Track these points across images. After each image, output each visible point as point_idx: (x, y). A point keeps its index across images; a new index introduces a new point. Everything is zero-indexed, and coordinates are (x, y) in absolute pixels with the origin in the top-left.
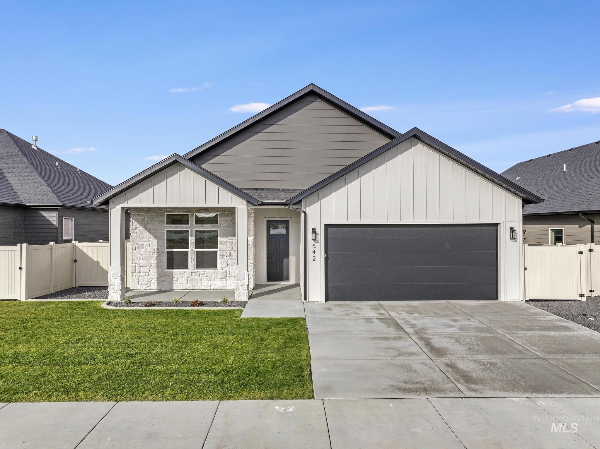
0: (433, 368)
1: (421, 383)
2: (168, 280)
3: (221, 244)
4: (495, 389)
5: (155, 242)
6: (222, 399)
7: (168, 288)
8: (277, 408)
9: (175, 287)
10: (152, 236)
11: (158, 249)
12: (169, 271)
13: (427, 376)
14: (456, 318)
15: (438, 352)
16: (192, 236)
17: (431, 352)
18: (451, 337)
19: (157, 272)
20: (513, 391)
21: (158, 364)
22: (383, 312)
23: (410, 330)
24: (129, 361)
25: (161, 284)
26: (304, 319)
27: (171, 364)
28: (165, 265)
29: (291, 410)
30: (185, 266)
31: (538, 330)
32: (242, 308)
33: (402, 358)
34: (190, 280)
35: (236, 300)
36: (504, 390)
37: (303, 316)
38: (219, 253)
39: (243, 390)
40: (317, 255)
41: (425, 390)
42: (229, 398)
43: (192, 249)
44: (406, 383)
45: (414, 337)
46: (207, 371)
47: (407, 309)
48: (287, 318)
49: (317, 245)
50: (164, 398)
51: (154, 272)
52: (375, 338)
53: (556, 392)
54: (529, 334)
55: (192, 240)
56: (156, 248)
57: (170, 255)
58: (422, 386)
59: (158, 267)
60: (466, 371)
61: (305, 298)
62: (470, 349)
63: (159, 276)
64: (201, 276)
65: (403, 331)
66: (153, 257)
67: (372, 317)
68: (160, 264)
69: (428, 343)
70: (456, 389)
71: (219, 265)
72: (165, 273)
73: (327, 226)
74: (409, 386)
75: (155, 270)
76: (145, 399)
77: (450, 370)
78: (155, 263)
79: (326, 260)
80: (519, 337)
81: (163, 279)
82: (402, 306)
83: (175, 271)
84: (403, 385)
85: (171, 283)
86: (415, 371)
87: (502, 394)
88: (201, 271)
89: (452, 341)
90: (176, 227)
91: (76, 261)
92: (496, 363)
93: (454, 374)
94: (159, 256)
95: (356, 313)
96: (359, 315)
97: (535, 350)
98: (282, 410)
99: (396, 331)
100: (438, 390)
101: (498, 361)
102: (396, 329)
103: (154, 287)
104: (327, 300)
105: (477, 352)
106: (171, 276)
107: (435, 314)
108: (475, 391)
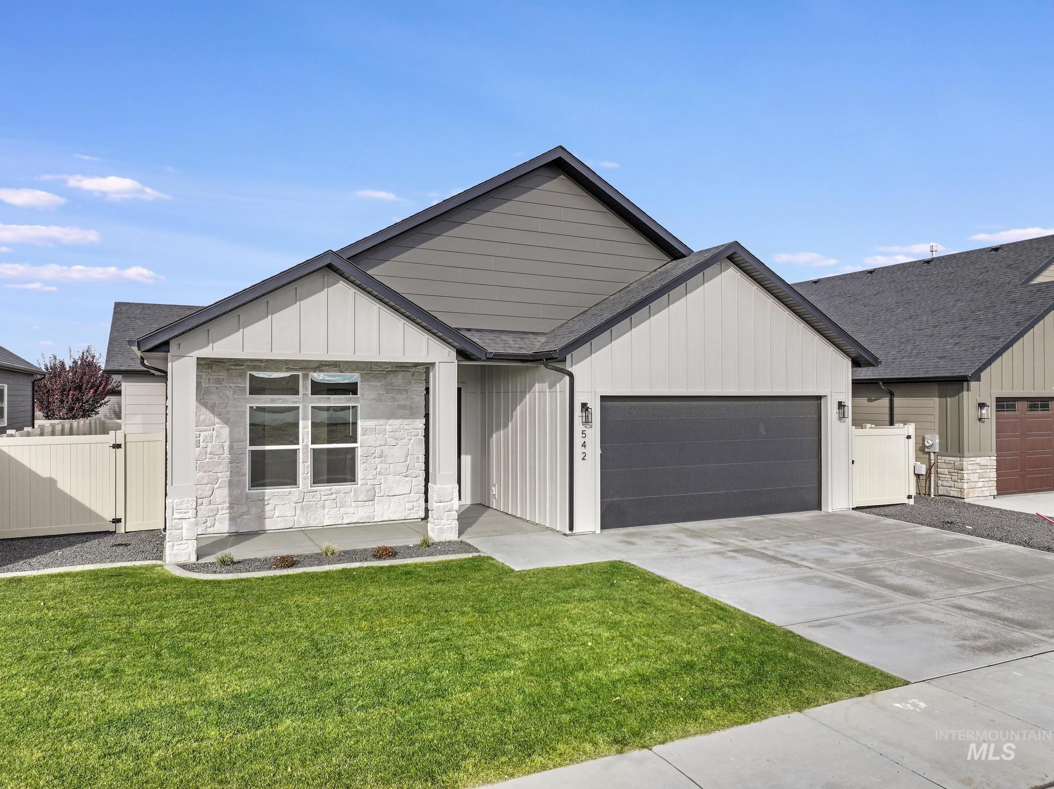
0: (950, 615)
2: (253, 511)
3: (364, 433)
5: (225, 431)
7: (255, 528)
8: (898, 705)
9: (269, 525)
10: (217, 420)
11: (231, 447)
12: (256, 491)
16: (305, 419)
19: (230, 495)
23: (808, 564)
25: (239, 520)
28: (247, 479)
29: (922, 704)
30: (290, 479)
32: (481, 554)
34: (302, 508)
38: (359, 453)
40: (589, 450)
43: (305, 445)
44: (965, 640)
49: (589, 431)
51: (222, 495)
54: (951, 555)
55: (305, 428)
56: (227, 444)
57: (258, 460)
58: (990, 641)
59: (232, 484)
60: (992, 613)
61: (572, 528)
63: (234, 502)
64: (323, 498)
65: (802, 566)
66: (219, 464)
67: (718, 550)
68: (236, 479)
71: (359, 476)
72: (247, 497)
73: (602, 399)
74: (978, 643)
75: (226, 491)
78: (224, 476)
79: (601, 459)
81: (244, 509)
83: (269, 492)
84: (969, 643)
85: (261, 517)
86: (940, 622)
88: (324, 489)
90: (273, 401)
92: (998, 598)
94: (235, 460)
96: (693, 549)
98: (910, 707)
99: (793, 567)
100: (1017, 643)
101: (992, 595)
103: (223, 527)
106: (261, 503)
107: (787, 536)
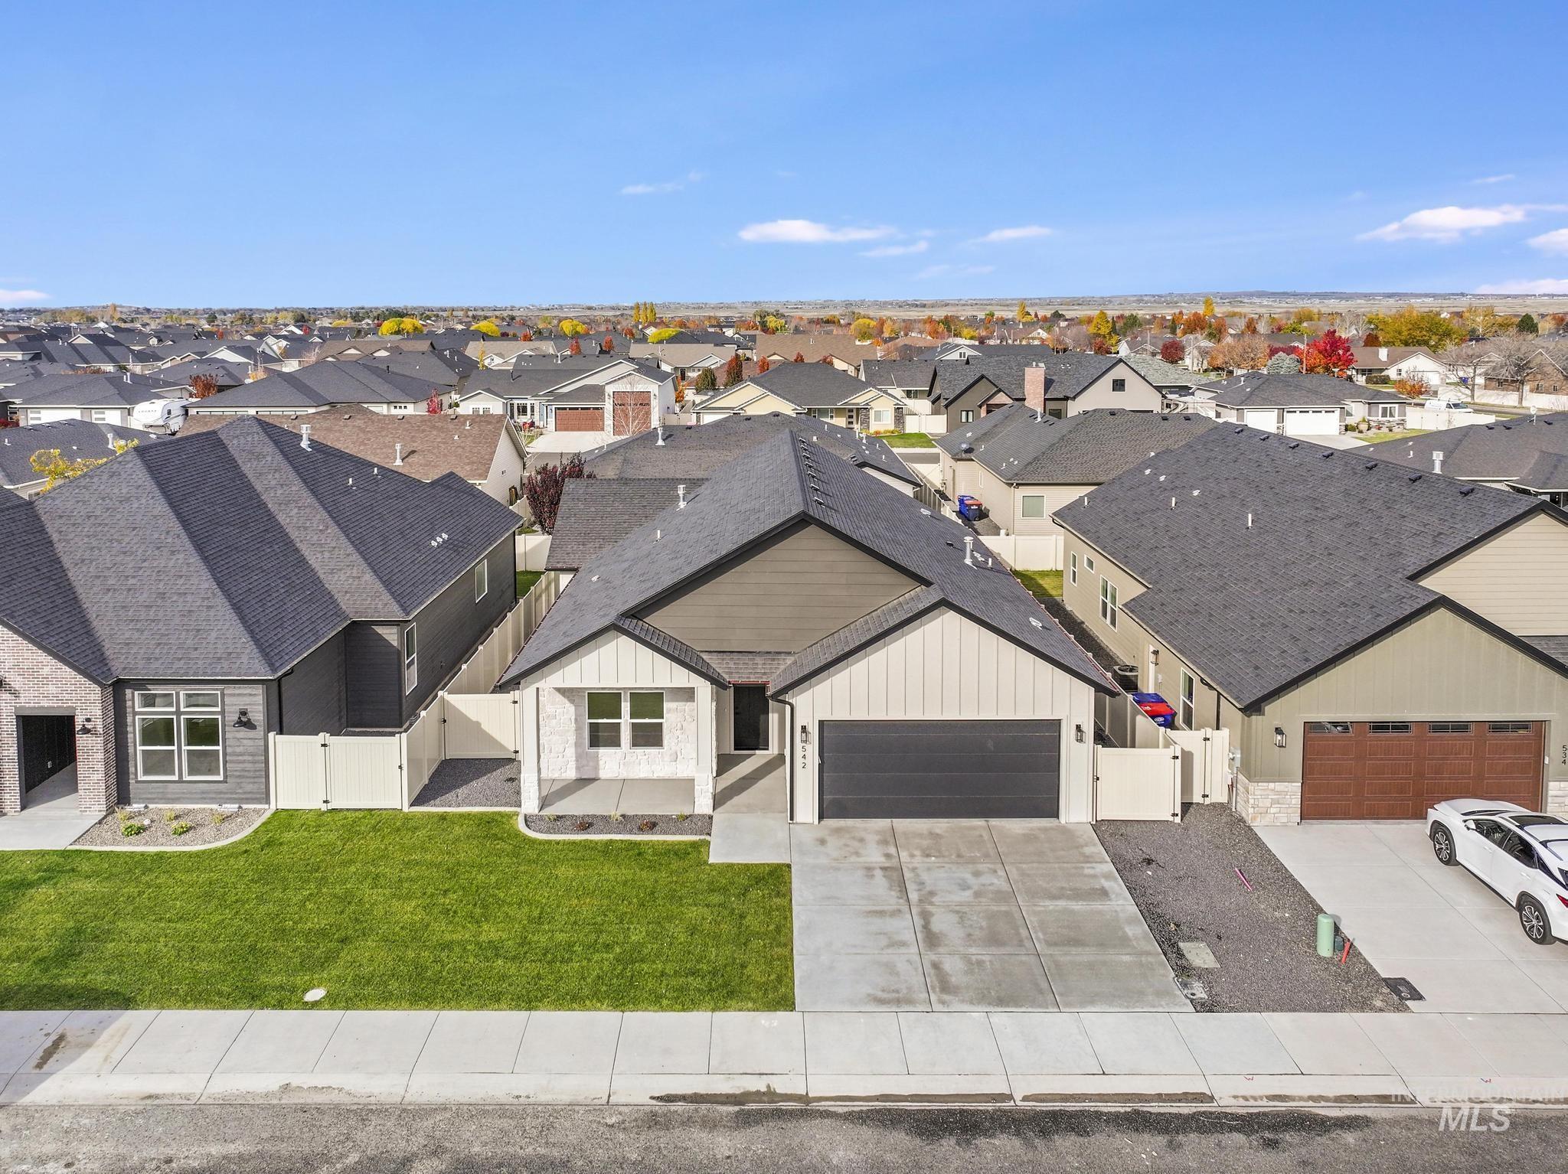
0: (916, 969)
1: (897, 992)
2: (591, 764)
3: (669, 711)
4: (963, 1001)
5: (572, 708)
6: (713, 1010)
7: (593, 777)
8: (763, 1022)
9: (604, 773)
10: (566, 701)
11: (576, 719)
12: (593, 750)
13: (906, 981)
14: (980, 867)
15: (932, 939)
16: (625, 701)
17: (924, 941)
18: (957, 912)
19: (576, 753)
20: (979, 1003)
21: (643, 961)
22: (892, 850)
23: (914, 896)
24: (611, 956)
25: (582, 770)
26: (789, 866)
27: (654, 962)
28: (587, 742)
29: (775, 1024)
30: (615, 742)
31: (1069, 898)
32: (708, 838)
33: (890, 951)
34: (624, 764)
35: (696, 812)
36: (972, 1003)
37: (788, 862)
38: (665, 727)
39: (731, 999)
40: (809, 761)
41: (898, 1002)
42: (720, 1009)
43: (626, 721)
44: (883, 991)
45: (914, 911)
46: (693, 973)
47: (925, 843)
48: (768, 865)
49: (808, 747)
50: (662, 1009)
51: (571, 752)
52: (870, 912)
53: (1017, 1005)
54: (1051, 908)
55: (626, 707)
56: (573, 718)
57: (594, 728)
58: (897, 995)
59: (577, 745)
60: (948, 974)
61: (792, 818)
62: (969, 935)
63: (579, 757)
64: (639, 757)
65: (905, 898)
66: (568, 731)
67: (874, 865)
68: (579, 741)
69: (926, 927)
70: (928, 1000)
71: (665, 742)
72: (587, 754)
73: (821, 723)
74: (885, 996)
75: (573, 750)
76: (646, 1010)
77: (932, 972)
78: (572, 739)
79: (821, 767)
80: (1035, 913)
81: (584, 762)
82: (920, 835)
83: (604, 752)
84: (880, 994)
85: (596, 768)
86: (897, 974)
87: (966, 1007)
88: (640, 751)
89: (955, 918)
91: (445, 721)
92: (984, 962)
93: (934, 978)
94: (578, 729)
95: (857, 854)
96: (861, 860)
97: (1038, 939)
98: (767, 1024)
99: (898, 897)
100: (909, 1001)
101: (986, 958)
102: (898, 894)
103: (571, 774)
104: (821, 817)
105: (974, 941)
106: (596, 757)
107: (959, 856)
108: (943, 1003)
